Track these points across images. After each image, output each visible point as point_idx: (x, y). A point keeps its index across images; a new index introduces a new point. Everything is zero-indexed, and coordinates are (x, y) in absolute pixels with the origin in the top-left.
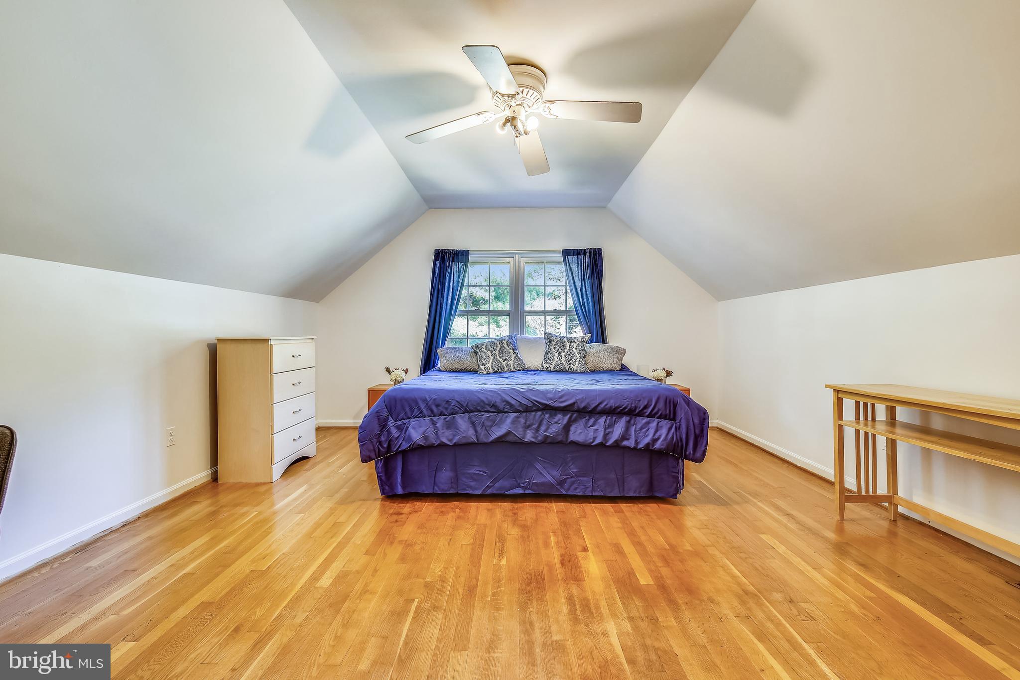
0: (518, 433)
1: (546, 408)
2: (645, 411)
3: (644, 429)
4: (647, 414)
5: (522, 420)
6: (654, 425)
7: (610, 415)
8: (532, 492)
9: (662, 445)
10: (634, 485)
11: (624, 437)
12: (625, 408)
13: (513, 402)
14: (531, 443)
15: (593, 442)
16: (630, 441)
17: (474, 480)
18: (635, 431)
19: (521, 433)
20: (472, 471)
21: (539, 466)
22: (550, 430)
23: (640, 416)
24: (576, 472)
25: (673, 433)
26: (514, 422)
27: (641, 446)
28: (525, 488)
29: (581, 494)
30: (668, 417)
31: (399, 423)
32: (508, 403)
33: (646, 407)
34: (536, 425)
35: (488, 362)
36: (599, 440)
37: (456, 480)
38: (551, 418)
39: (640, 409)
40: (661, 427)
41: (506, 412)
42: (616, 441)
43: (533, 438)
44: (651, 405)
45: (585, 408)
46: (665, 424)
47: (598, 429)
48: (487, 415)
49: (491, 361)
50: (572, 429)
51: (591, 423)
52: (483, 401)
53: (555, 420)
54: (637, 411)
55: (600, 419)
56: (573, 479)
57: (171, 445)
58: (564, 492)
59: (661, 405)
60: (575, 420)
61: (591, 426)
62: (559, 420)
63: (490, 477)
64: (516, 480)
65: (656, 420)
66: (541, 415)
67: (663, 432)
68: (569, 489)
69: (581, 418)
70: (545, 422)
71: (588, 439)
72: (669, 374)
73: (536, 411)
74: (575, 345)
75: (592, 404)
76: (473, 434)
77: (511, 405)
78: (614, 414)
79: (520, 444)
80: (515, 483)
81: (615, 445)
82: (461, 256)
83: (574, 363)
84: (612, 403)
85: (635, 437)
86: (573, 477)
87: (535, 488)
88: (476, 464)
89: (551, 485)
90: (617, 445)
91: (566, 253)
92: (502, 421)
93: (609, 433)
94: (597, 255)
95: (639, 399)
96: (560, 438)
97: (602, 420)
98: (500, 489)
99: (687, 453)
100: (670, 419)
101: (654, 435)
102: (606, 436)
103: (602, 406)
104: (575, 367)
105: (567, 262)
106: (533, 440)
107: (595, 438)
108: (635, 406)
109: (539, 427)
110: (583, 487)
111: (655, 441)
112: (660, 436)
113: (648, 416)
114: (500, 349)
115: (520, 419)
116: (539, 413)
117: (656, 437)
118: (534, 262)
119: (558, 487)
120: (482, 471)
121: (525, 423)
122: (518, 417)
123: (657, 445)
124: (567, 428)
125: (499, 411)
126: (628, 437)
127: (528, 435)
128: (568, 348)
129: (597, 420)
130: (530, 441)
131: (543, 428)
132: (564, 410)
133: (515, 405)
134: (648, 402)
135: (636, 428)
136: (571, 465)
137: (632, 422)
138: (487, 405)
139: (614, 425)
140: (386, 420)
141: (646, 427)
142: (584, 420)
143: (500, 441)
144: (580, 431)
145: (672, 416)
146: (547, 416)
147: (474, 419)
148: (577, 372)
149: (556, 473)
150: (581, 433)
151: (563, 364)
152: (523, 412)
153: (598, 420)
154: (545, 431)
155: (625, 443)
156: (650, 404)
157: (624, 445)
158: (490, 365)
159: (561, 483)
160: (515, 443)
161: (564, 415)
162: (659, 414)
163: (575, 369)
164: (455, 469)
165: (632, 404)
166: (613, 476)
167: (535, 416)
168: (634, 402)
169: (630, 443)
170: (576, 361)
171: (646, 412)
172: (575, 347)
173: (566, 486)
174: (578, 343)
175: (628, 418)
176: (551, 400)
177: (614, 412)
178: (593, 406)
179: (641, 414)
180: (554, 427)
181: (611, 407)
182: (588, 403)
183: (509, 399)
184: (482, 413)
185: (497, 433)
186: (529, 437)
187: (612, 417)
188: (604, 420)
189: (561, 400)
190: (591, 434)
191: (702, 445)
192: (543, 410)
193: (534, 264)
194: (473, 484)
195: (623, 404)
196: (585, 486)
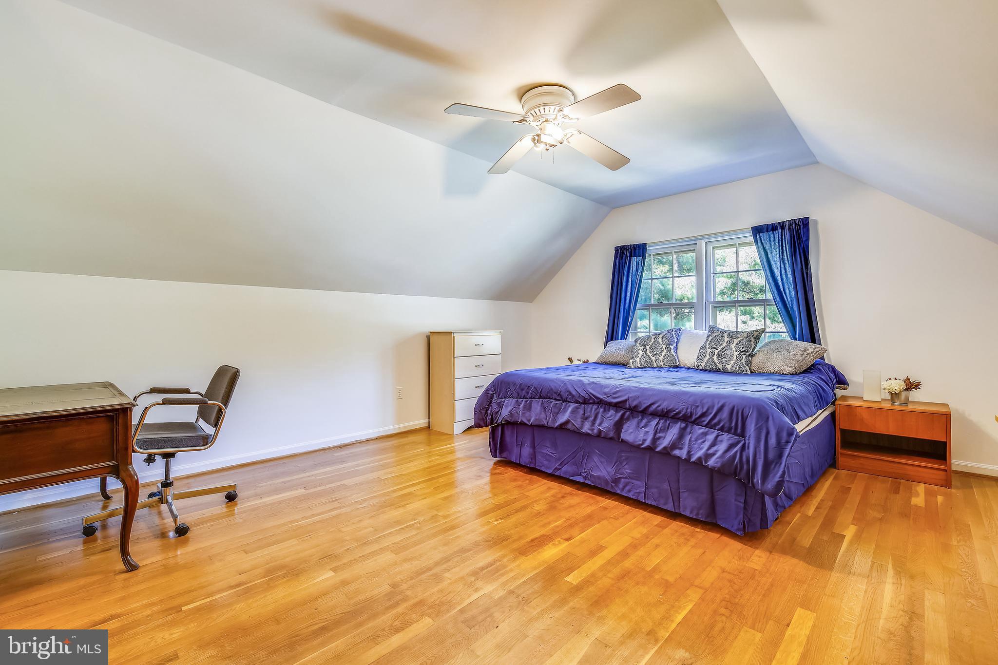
0: (577, 423)
1: (600, 402)
2: (703, 419)
3: (699, 439)
4: (706, 423)
5: (581, 412)
6: (711, 437)
7: (665, 418)
8: (591, 484)
9: (717, 463)
10: (689, 504)
11: (675, 445)
12: (679, 413)
13: (574, 393)
14: (587, 434)
15: (642, 444)
16: (682, 451)
17: (547, 460)
18: (690, 440)
19: (579, 423)
20: (544, 451)
21: (596, 459)
22: (603, 425)
23: (697, 424)
24: (630, 473)
25: (736, 452)
26: (573, 412)
27: (693, 459)
28: (585, 478)
29: (634, 497)
30: (733, 430)
31: (499, 401)
32: (570, 393)
33: (704, 415)
34: (593, 418)
35: (637, 357)
36: (647, 443)
37: (534, 456)
38: (605, 413)
39: (696, 417)
40: (721, 441)
41: (569, 402)
42: (665, 448)
43: (590, 429)
44: (711, 413)
45: (636, 407)
46: (726, 440)
47: (649, 432)
48: (554, 402)
49: (640, 356)
50: (625, 427)
51: (642, 424)
52: (552, 389)
53: (608, 415)
54: (694, 418)
55: (652, 421)
56: (627, 480)
57: (400, 398)
58: (619, 492)
59: (725, 414)
60: (628, 419)
61: (642, 427)
62: (611, 416)
63: (558, 459)
64: (578, 468)
65: (716, 432)
66: (596, 409)
67: (722, 448)
68: (623, 489)
69: (633, 417)
70: (600, 416)
71: (637, 440)
72: (911, 386)
73: (594, 403)
74: (736, 341)
75: (644, 403)
76: (544, 418)
77: (573, 396)
78: (667, 417)
79: (577, 433)
80: (577, 470)
81: (665, 452)
82: (639, 250)
83: (727, 362)
84: (665, 405)
85: (689, 447)
86: (626, 478)
87: (592, 479)
88: (548, 446)
89: (607, 482)
90: (666, 453)
91: (757, 231)
92: (565, 410)
93: (659, 438)
94: (802, 227)
95: (697, 405)
96: (611, 434)
97: (654, 422)
98: (566, 473)
99: (755, 480)
100: (735, 434)
101: (709, 449)
102: (655, 440)
103: (654, 407)
104: (729, 367)
105: (759, 240)
106: (589, 432)
107: (644, 440)
108: (691, 412)
109: (595, 419)
110: (636, 491)
111: (708, 456)
112: (716, 451)
113: (706, 426)
114: (652, 344)
115: (579, 410)
116: (595, 407)
117: (711, 451)
118: (724, 246)
119: (613, 484)
120: (552, 453)
121: (584, 414)
122: (577, 408)
123: (711, 462)
124: (619, 426)
125: (565, 401)
126: (680, 446)
127: (586, 426)
128: (725, 344)
129: (649, 422)
130: (587, 432)
131: (598, 422)
132: (617, 406)
133: (576, 396)
134: (708, 409)
135: (691, 437)
136: (625, 465)
137: (689, 430)
138: (555, 393)
139: (668, 430)
140: (492, 397)
141: (702, 438)
142: (636, 420)
143: (563, 427)
144: (631, 430)
145: (739, 430)
146: (602, 410)
147: (545, 405)
148: (732, 373)
149: (611, 470)
150: (632, 432)
151: (714, 362)
152: (582, 403)
153: (651, 422)
154: (600, 425)
155: (677, 452)
156: (710, 411)
157: (675, 454)
158: (638, 359)
159: (616, 481)
160: (574, 432)
161: (617, 411)
162: (721, 425)
163: (729, 369)
164: (533, 447)
165: (687, 409)
166: (666, 486)
167: (592, 409)
168: (690, 407)
169: (682, 453)
170: (731, 360)
171: (704, 421)
172: (735, 343)
173: (621, 485)
174: (741, 339)
175: (683, 425)
176: (606, 394)
177: (667, 416)
178: (645, 406)
179: (697, 422)
180: (606, 422)
181: (663, 409)
182: (640, 403)
183: (572, 390)
184: (552, 400)
185: (562, 419)
186: (586, 428)
187: (666, 421)
188: (656, 423)
189: (614, 396)
190: (641, 436)
191: (775, 475)
192: (598, 403)
193: (724, 248)
194: (545, 462)
195: (677, 407)
196: (637, 489)
